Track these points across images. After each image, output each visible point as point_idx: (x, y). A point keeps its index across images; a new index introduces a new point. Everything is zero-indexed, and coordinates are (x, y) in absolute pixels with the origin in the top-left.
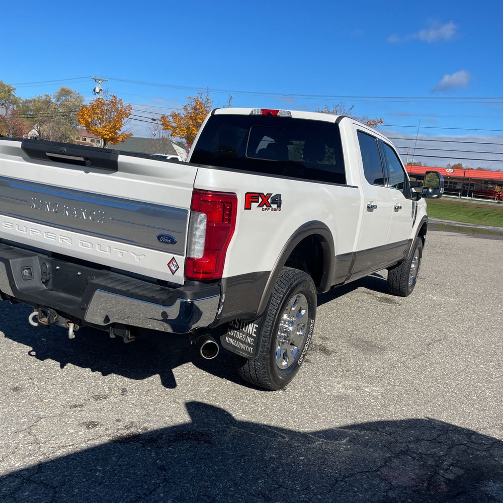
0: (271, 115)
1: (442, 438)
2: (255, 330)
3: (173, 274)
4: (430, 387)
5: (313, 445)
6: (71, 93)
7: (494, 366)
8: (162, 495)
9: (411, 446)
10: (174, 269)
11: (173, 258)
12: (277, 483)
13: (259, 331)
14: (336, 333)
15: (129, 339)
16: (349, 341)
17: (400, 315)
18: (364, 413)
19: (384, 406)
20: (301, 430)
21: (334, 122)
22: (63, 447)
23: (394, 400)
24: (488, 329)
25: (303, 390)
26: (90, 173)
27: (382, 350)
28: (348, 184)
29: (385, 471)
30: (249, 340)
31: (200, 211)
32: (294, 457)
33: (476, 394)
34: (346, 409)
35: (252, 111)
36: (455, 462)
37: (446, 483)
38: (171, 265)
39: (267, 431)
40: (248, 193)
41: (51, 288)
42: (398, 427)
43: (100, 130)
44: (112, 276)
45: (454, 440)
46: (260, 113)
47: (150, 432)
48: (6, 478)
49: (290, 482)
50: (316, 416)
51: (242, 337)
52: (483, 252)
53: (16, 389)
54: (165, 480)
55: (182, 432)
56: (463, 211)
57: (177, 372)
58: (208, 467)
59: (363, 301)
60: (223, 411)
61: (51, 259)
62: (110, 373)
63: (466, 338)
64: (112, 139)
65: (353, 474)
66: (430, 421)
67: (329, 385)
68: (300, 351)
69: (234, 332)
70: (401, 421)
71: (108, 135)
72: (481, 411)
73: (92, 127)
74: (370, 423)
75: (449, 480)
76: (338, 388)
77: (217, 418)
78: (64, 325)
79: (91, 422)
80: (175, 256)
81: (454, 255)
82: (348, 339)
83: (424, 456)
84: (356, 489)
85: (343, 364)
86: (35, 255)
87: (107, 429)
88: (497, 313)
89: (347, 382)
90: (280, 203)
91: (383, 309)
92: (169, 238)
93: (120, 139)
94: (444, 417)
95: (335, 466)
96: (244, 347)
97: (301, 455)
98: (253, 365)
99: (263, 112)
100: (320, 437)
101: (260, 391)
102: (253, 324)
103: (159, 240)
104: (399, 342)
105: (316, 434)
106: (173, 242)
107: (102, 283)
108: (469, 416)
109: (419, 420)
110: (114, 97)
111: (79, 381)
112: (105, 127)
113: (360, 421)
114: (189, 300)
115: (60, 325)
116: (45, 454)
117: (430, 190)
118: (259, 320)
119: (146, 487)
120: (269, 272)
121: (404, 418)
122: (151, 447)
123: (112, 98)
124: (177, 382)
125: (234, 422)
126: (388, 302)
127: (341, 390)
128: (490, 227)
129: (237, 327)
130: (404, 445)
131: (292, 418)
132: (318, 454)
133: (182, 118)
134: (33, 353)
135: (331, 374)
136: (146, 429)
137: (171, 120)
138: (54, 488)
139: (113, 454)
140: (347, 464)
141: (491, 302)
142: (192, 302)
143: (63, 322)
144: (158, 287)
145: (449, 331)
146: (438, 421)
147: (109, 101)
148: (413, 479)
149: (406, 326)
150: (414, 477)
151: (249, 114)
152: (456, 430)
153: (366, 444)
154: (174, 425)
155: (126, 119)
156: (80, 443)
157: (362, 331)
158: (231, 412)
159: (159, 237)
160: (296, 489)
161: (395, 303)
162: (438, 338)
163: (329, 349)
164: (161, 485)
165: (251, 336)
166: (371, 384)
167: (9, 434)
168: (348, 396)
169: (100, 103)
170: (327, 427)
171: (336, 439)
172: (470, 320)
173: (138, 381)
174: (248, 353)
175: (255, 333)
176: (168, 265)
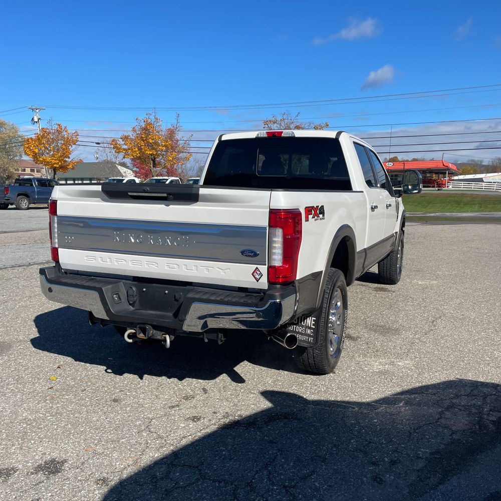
0: (275, 136)
1: (475, 392)
2: (314, 323)
3: (258, 281)
4: (449, 355)
5: (379, 410)
6: (5, 124)
7: (492, 333)
8: (283, 460)
9: (454, 401)
10: (258, 277)
11: (257, 268)
12: (366, 441)
13: (317, 323)
14: (353, 322)
15: (222, 341)
16: (366, 327)
17: (398, 300)
18: (406, 382)
19: (419, 374)
20: (364, 401)
21: (334, 137)
22: (184, 437)
23: (425, 369)
24: (475, 303)
25: (349, 371)
26: (171, 206)
27: (397, 331)
28: (354, 190)
29: (443, 421)
30: (309, 331)
31: (277, 227)
32: (369, 421)
33: (487, 355)
34: (391, 381)
35: (258, 134)
36: (493, 408)
37: (492, 424)
38: (255, 274)
39: (338, 405)
40: (306, 208)
41: (138, 308)
42: (439, 388)
43: (49, 159)
44: (199, 290)
45: (485, 392)
46: (266, 135)
47: (245, 418)
48: (154, 466)
49: (375, 439)
50: (370, 389)
51: (302, 330)
52: (442, 238)
53: (115, 401)
54: (279, 450)
55: (271, 414)
56: (409, 202)
57: (238, 369)
58: (307, 437)
59: (361, 292)
60: (294, 395)
61: (135, 283)
62: (185, 378)
63: (461, 312)
64: (61, 167)
65: (420, 427)
66: (461, 381)
67: (368, 364)
68: (340, 338)
69: (294, 327)
70: (438, 383)
71: (58, 164)
72: (497, 368)
73: (40, 157)
74: (414, 388)
75: (493, 421)
76: (376, 365)
77: (292, 401)
78: (159, 337)
79: (194, 417)
80: (258, 266)
81: (419, 243)
82: (365, 325)
83: (467, 407)
84: (428, 437)
85: (372, 346)
86: (120, 282)
87: (210, 420)
88: (477, 289)
89: (381, 360)
90: (324, 213)
91: (382, 297)
92: (252, 252)
93: (71, 166)
94: (470, 377)
95: (404, 423)
96: (305, 338)
97: (373, 418)
98: (312, 353)
99: (268, 135)
100: (381, 404)
101: (315, 376)
102: (310, 318)
103: (243, 254)
104: (408, 323)
105: (376, 402)
106: (256, 255)
107: (197, 296)
108: (489, 373)
109: (452, 381)
110: (59, 125)
111: (163, 387)
112: (53, 156)
113: (406, 388)
114: (278, 301)
115: (155, 338)
116: (173, 445)
117: (410, 187)
118: (315, 314)
119: (268, 457)
120: (322, 271)
121: (440, 381)
122: (254, 428)
123: (56, 126)
124: (244, 378)
125: (308, 402)
126: (383, 291)
127: (379, 367)
128: (437, 214)
129: (296, 322)
130: (448, 401)
131: (352, 393)
132: (387, 416)
133: (132, 140)
134: (109, 371)
135: (366, 356)
136: (240, 416)
137: (121, 142)
138: (197, 467)
139: (227, 438)
140: (412, 420)
141: (468, 280)
142: (280, 302)
143: (158, 335)
144: (243, 294)
145: (444, 308)
146: (467, 380)
147: (54, 130)
148: (466, 425)
149: (408, 309)
150: (466, 422)
151: (255, 137)
152: (483, 384)
153: (419, 404)
154: (261, 410)
155: (74, 146)
156: (196, 433)
157: (373, 317)
158: (301, 395)
159: (243, 253)
160: (383, 443)
161: (389, 291)
162: (438, 315)
163: (353, 336)
164: (278, 454)
165: (310, 328)
166: (401, 359)
167: (134, 434)
168: (388, 370)
169: (45, 133)
170: (383, 396)
171: (395, 404)
172: (457, 298)
173: (211, 381)
174: (309, 343)
175: (313, 325)
176: (253, 274)
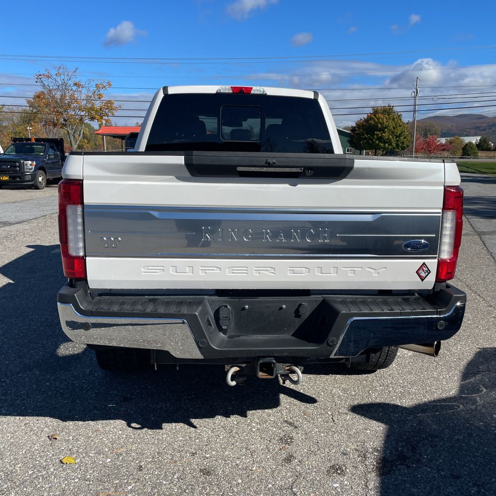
0: (243, 93)
3: (422, 280)
10: (423, 275)
11: (424, 264)
26: (299, 186)
38: (420, 271)
41: (233, 334)
46: (230, 91)
47: (385, 451)
66: (485, 350)
70: (474, 357)
80: (426, 261)
99: (233, 90)
109: (480, 352)
134: (135, 425)
151: (215, 92)
176: (416, 272)
